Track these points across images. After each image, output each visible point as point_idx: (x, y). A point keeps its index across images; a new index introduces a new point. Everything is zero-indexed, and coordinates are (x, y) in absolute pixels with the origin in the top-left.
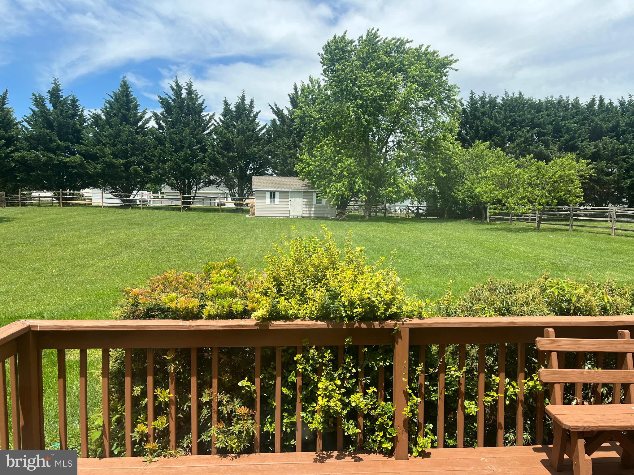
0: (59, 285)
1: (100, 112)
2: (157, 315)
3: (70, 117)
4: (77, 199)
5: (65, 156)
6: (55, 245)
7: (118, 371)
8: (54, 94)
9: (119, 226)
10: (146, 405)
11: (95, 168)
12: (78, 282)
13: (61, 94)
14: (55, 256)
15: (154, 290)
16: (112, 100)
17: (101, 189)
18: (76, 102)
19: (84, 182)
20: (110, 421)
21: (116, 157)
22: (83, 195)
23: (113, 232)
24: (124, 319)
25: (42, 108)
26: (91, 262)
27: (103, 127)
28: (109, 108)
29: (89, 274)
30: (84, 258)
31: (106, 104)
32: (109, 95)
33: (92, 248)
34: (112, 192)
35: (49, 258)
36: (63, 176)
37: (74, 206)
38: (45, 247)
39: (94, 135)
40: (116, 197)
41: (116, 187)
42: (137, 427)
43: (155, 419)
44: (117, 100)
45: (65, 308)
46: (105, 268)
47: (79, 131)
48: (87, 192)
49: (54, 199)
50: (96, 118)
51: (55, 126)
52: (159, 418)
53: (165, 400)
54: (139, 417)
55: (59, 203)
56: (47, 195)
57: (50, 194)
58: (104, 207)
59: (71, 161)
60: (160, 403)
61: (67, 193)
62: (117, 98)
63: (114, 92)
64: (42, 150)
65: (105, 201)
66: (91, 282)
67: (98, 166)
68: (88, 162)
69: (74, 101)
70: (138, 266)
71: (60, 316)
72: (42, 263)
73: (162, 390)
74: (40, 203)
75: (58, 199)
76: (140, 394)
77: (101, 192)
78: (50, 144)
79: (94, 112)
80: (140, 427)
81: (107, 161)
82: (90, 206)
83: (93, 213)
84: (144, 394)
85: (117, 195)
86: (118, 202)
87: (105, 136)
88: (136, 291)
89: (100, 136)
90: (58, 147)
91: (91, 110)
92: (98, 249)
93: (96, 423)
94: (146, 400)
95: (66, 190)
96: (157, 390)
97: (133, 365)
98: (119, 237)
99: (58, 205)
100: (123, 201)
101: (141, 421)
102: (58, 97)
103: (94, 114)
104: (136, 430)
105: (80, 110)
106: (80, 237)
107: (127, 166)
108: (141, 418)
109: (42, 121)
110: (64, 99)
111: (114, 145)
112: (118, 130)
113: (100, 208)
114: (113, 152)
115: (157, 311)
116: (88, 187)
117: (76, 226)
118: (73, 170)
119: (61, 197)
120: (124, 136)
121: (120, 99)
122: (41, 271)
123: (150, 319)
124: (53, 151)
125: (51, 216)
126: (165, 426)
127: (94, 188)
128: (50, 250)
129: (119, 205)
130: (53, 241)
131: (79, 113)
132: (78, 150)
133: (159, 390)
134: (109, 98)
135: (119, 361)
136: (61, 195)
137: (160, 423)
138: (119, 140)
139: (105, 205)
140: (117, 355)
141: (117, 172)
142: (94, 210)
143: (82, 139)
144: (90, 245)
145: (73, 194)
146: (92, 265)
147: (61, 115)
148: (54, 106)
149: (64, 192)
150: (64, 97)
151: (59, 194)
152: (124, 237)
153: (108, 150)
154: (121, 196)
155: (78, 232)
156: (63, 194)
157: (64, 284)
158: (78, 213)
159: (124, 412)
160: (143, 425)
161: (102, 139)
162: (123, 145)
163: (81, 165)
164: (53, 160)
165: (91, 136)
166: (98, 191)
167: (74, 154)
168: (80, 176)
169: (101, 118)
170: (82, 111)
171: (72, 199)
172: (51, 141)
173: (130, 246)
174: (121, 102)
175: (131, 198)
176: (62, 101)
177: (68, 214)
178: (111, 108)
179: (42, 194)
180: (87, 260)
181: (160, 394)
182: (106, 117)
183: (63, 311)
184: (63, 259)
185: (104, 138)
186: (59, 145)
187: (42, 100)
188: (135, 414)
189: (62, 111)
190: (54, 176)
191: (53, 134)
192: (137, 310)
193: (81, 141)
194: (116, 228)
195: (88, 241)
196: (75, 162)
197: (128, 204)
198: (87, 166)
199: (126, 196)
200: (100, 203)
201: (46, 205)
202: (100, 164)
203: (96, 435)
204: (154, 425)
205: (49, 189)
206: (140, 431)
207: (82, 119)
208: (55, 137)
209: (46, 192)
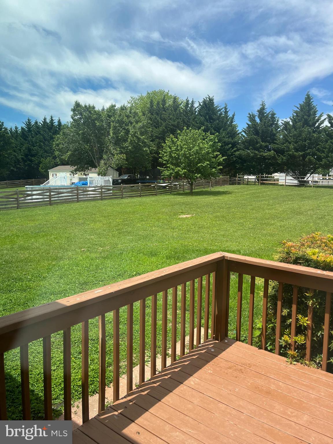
0: (252, 235)
1: (289, 120)
2: (302, 263)
3: (269, 126)
4: (270, 180)
5: (265, 152)
6: (253, 209)
7: (274, 296)
8: (261, 112)
9: (294, 199)
10: (290, 324)
11: (282, 159)
12: (263, 234)
13: (265, 112)
14: (252, 216)
15: (303, 245)
16: (298, 110)
17: (285, 173)
18: (274, 115)
19: (275, 168)
20: (266, 327)
21: (297, 150)
22: (274, 177)
23: (290, 203)
24: (280, 262)
25: (253, 122)
26: (273, 222)
27: (290, 130)
28: (296, 116)
29: (270, 229)
30: (268, 219)
31: (294, 114)
32: (296, 107)
33: (275, 213)
34: (292, 175)
35: (248, 217)
36: (262, 165)
37: (267, 185)
38: (247, 211)
39: (284, 137)
40: (294, 178)
41: (295, 172)
42: (283, 337)
43: (296, 335)
44: (302, 110)
45: (253, 250)
46: (281, 226)
47: (274, 135)
48: (276, 175)
49: (256, 180)
50: (286, 124)
51: (260, 133)
52: (299, 336)
53: (304, 324)
54: (285, 330)
55: (259, 183)
56: (252, 178)
57: (254, 177)
58: (286, 185)
59: (267, 155)
60: (301, 326)
61: (264, 176)
62: (302, 108)
63: (300, 104)
64: (251, 149)
65: (287, 181)
66: (271, 235)
67: (284, 158)
68: (278, 155)
69: (273, 114)
70: (304, 227)
71: (250, 254)
72: (244, 220)
73: (302, 317)
74: (248, 183)
75: (258, 180)
76: (286, 315)
77: (285, 175)
78: (256, 145)
79: (285, 120)
80: (285, 337)
81: (290, 154)
82: (277, 185)
83: (278, 189)
84: (289, 316)
85: (296, 177)
86: (296, 182)
87: (291, 136)
88: (290, 243)
89: (288, 137)
90: (261, 147)
91: (283, 120)
92: (278, 213)
93: (258, 325)
94: (291, 320)
95: (264, 175)
96: (299, 315)
97: (284, 294)
98: (293, 207)
99: (258, 184)
100: (299, 181)
101: (286, 333)
102: (263, 113)
103: (285, 122)
104: (283, 338)
105: (276, 120)
106: (268, 205)
107: (304, 156)
108: (287, 332)
109: (253, 130)
110: (267, 114)
111: (296, 142)
112: (301, 131)
113: (283, 186)
114: (295, 147)
115: (303, 260)
116: (277, 172)
117: (267, 198)
118: (269, 161)
119: (260, 179)
120: (304, 135)
121: (304, 108)
122: (243, 225)
123: (297, 265)
124: (257, 149)
125: (253, 191)
126: (303, 343)
127: (280, 173)
128: (249, 212)
129: (297, 184)
130: (252, 207)
131: (275, 123)
132: (272, 148)
133: (300, 316)
134: (296, 109)
135: (275, 289)
136: (260, 177)
137: (299, 339)
138: (300, 138)
139: (286, 184)
140: (274, 285)
141: (297, 161)
142: (280, 187)
143: (276, 140)
144: (273, 211)
145: (267, 177)
146: (273, 224)
147: (264, 125)
148: (261, 120)
149: (262, 176)
150: (267, 113)
151: (259, 177)
152: (297, 206)
153: (292, 146)
154: (298, 178)
155: (267, 202)
156: (262, 177)
157: (255, 234)
158: (269, 189)
159: (276, 323)
160: (288, 337)
161: (288, 139)
162: (303, 142)
163: (274, 158)
164: (257, 155)
165: (282, 137)
166: (283, 175)
167: (270, 150)
168: (272, 164)
169: (289, 124)
170: (278, 121)
171: (266, 180)
172: (257, 143)
173: (300, 213)
174: (305, 111)
175: (305, 179)
176: (266, 116)
177: (263, 190)
178: (297, 116)
179: (250, 177)
180: (270, 220)
181: (301, 319)
182: (293, 123)
183: (252, 251)
184: (256, 218)
185: (290, 138)
186: (261, 145)
187: (254, 116)
188: (282, 328)
189: (265, 122)
190: (257, 165)
191: (258, 138)
192: (289, 257)
193: (275, 141)
194: (292, 201)
195: (272, 208)
196: (270, 156)
197: (303, 184)
198: (278, 158)
199: (302, 178)
200: (284, 183)
201: (251, 184)
202: (285, 156)
203: (257, 333)
204: (295, 339)
205: (254, 174)
206: (286, 340)
207: (277, 126)
208: (260, 140)
209: (252, 176)
